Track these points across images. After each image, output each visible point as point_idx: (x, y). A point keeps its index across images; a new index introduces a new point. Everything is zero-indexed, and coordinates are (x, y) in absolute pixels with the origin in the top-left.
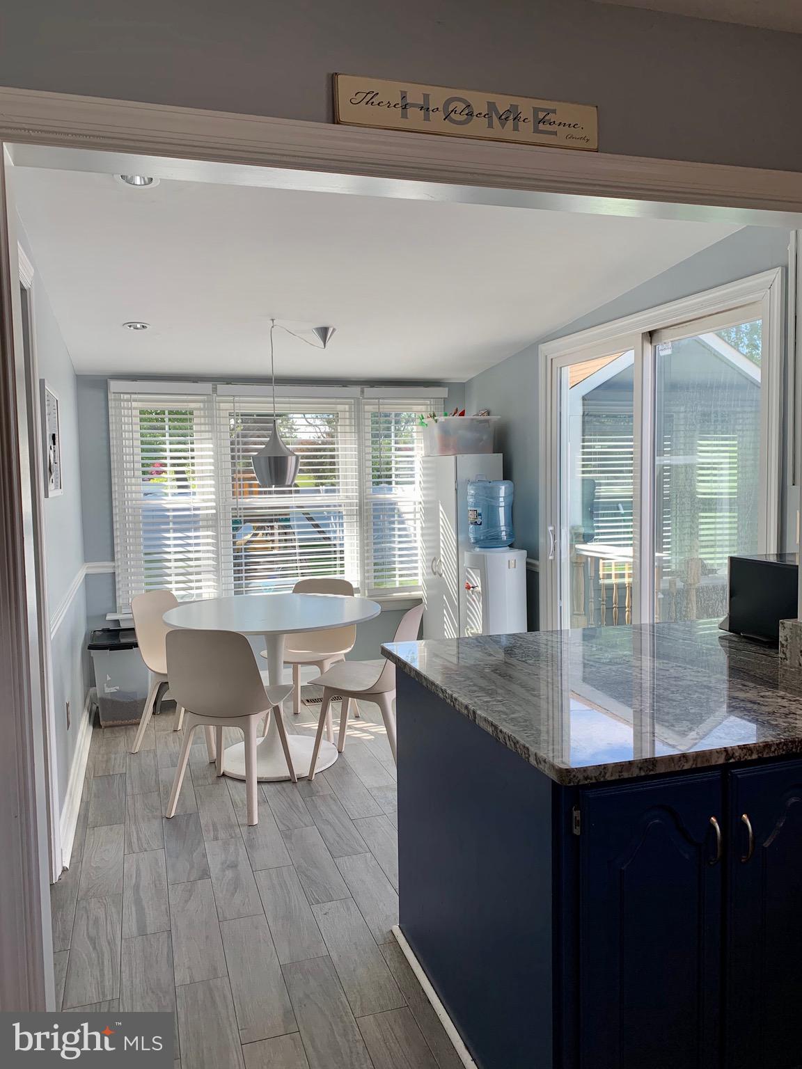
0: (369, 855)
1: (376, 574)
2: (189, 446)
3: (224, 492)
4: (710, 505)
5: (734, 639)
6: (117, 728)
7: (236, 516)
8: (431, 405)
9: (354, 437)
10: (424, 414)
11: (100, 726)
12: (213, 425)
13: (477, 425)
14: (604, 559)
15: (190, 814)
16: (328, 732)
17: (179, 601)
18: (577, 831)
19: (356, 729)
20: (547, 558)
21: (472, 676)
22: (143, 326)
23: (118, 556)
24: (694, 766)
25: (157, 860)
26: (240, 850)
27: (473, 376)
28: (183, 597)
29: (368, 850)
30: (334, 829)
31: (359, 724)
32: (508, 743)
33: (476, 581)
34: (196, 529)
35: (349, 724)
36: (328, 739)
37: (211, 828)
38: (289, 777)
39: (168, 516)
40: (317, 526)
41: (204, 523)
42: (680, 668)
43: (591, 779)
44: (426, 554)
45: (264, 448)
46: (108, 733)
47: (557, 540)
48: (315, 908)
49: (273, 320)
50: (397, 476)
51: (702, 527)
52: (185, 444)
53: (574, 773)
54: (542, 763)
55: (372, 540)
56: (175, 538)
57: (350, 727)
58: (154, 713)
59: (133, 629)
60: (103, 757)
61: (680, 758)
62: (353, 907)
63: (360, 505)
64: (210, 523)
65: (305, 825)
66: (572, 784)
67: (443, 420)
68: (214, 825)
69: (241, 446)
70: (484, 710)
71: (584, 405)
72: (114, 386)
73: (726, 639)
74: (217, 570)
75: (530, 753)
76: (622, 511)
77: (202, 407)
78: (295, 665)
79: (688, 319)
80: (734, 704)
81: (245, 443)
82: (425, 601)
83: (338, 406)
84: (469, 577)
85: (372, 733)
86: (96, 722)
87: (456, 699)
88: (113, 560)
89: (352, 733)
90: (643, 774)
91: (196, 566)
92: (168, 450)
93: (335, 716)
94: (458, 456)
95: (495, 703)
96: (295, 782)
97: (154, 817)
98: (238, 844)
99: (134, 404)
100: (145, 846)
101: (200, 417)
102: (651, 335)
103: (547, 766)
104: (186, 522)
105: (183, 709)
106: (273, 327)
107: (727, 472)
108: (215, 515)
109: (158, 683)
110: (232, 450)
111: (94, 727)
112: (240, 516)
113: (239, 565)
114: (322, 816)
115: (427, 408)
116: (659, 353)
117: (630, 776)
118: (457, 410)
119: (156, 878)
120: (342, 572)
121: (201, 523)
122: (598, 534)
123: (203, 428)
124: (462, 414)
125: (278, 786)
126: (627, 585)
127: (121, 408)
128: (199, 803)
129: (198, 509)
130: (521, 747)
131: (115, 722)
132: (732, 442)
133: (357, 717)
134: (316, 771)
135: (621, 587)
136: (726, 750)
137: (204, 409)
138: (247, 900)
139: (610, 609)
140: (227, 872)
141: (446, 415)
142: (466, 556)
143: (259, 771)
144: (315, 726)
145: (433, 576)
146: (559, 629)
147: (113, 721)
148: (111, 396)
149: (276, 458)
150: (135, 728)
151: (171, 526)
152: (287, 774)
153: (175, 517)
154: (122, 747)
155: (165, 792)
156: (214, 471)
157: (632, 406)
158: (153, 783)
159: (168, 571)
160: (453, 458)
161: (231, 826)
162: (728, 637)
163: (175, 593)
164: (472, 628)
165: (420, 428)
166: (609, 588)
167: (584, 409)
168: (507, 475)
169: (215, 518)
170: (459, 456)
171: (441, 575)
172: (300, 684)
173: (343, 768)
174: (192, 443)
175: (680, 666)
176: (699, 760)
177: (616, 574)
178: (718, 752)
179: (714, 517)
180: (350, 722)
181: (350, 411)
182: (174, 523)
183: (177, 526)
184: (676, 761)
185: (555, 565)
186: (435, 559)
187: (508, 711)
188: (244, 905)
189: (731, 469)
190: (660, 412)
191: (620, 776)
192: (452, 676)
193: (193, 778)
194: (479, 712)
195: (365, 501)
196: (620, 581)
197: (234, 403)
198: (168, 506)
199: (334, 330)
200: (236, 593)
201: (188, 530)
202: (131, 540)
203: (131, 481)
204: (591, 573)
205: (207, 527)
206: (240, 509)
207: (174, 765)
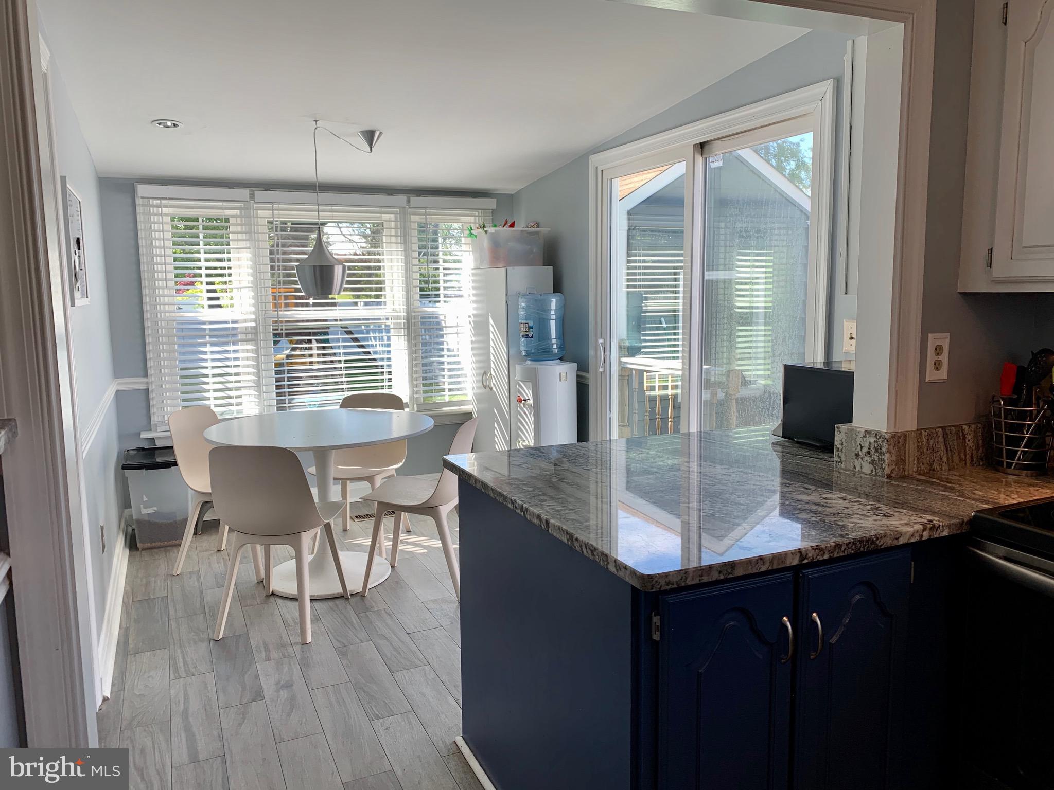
0: (427, 668)
1: (425, 388)
2: (225, 256)
3: (264, 304)
4: (747, 319)
5: (787, 444)
6: (156, 550)
7: (277, 330)
8: (478, 216)
9: (400, 248)
10: (472, 225)
11: (137, 549)
12: (251, 234)
13: (526, 237)
14: (648, 371)
15: (240, 635)
16: (380, 548)
17: (220, 417)
18: (656, 637)
19: (408, 543)
20: (597, 370)
21: (540, 486)
22: (174, 125)
23: (151, 372)
24: (770, 568)
25: (206, 684)
26: (295, 670)
27: (520, 187)
28: (222, 414)
29: (426, 663)
30: (391, 644)
31: (412, 538)
32: (585, 552)
33: (528, 394)
34: (235, 343)
35: (401, 538)
36: (381, 555)
37: (262, 649)
38: (341, 594)
39: (205, 330)
40: (356, 340)
41: (244, 337)
42: (742, 473)
43: (673, 584)
44: (476, 368)
45: (307, 258)
46: (146, 556)
47: (607, 353)
48: (376, 723)
49: (316, 121)
50: (445, 288)
51: (740, 340)
52: (220, 253)
53: (656, 579)
54: (623, 570)
55: (420, 353)
56: (212, 352)
57: (402, 542)
58: (195, 534)
59: (172, 448)
60: (141, 581)
61: (757, 560)
62: (414, 721)
63: (408, 318)
64: (250, 336)
65: (361, 640)
66: (654, 590)
67: (493, 232)
68: (266, 646)
69: (281, 256)
70: (557, 518)
71: (629, 219)
72: (143, 190)
73: (779, 445)
74: (258, 386)
75: (609, 560)
76: (665, 325)
77: (238, 214)
78: (343, 481)
79: (739, 131)
80: (799, 506)
81: (284, 253)
82: (475, 415)
83: (383, 215)
84: (521, 390)
85: (425, 547)
86: (132, 544)
87: (527, 509)
88: (146, 375)
89: (404, 547)
90: (722, 577)
91: (236, 382)
92: (203, 260)
93: (386, 532)
94: (508, 268)
95: (567, 511)
96: (348, 599)
97: (202, 641)
98: (292, 664)
99: (165, 210)
100: (193, 670)
101: (237, 225)
102: (702, 147)
103: (628, 572)
104: (223, 336)
105: (227, 527)
106: (316, 128)
107: (763, 287)
108: (255, 328)
109: (200, 502)
110: (272, 260)
111: (130, 550)
112: (282, 330)
113: (282, 380)
114: (377, 632)
115: (475, 219)
116: (710, 166)
117: (710, 580)
118: (507, 221)
119: (206, 703)
120: (390, 387)
121: (239, 337)
122: (645, 347)
123: (240, 236)
124: (512, 225)
125: (331, 603)
126: (670, 397)
127: (150, 214)
128: (248, 623)
129: (236, 322)
130: (600, 554)
131: (154, 544)
132: (768, 258)
133: (408, 531)
134: (369, 587)
135: (664, 399)
136: (800, 551)
137: (240, 216)
138: (304, 720)
139: (652, 420)
140: (282, 693)
141: (495, 226)
142: (518, 369)
143: (310, 590)
144: (368, 542)
145: (483, 391)
146: (608, 439)
147: (151, 544)
148: (139, 201)
149: (321, 267)
150: (175, 551)
151: (208, 339)
152: (340, 590)
153: (211, 330)
154: (162, 570)
155: (212, 614)
156: (252, 282)
157: (683, 221)
158: (198, 604)
159: (205, 387)
160: (504, 269)
161: (283, 646)
162: (782, 443)
163: (215, 410)
164: (524, 441)
165: (469, 240)
166: (653, 399)
167: (629, 223)
168: (557, 288)
169: (254, 331)
170: (510, 268)
171: (491, 389)
172: (350, 500)
173: (397, 582)
174: (229, 253)
175: (741, 472)
176: (775, 562)
177: (659, 386)
178: (793, 553)
179: (751, 330)
180: (402, 536)
181: (396, 221)
182: (211, 337)
183: (214, 340)
184: (753, 564)
185: (605, 376)
186: (485, 373)
187: (580, 519)
188: (301, 724)
189: (766, 283)
190: (709, 228)
191: (700, 580)
192: (520, 486)
193: (241, 598)
194: (552, 521)
195: (413, 314)
196: (663, 392)
197: (272, 210)
198: (204, 319)
199: (381, 133)
200: (279, 409)
201: (226, 344)
202: (165, 354)
203: (164, 292)
204: (636, 385)
205: (246, 341)
206: (281, 322)
207: (220, 586)
